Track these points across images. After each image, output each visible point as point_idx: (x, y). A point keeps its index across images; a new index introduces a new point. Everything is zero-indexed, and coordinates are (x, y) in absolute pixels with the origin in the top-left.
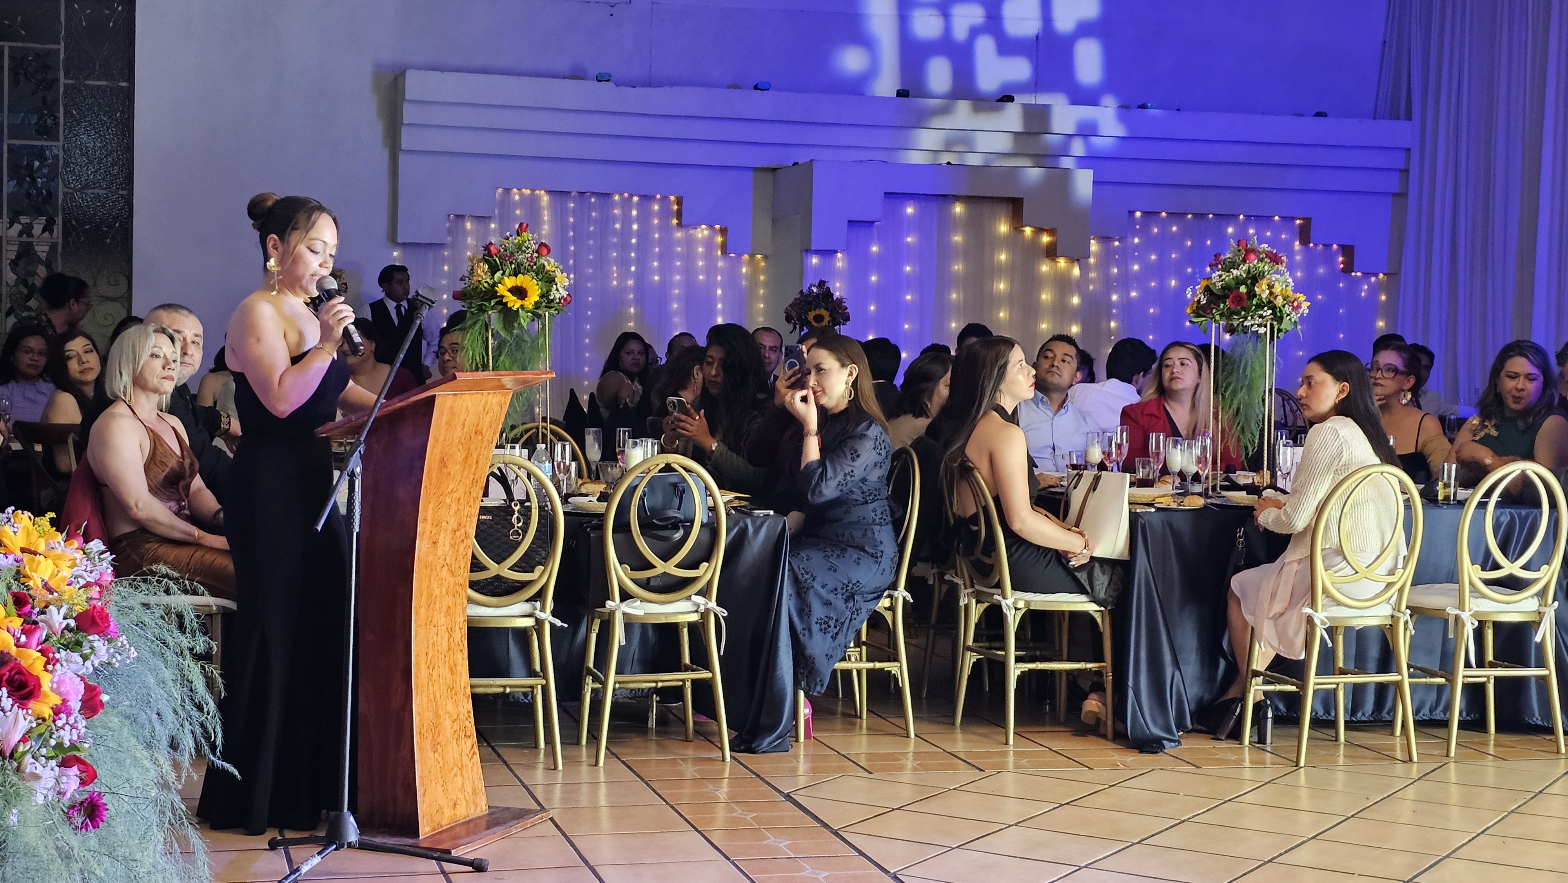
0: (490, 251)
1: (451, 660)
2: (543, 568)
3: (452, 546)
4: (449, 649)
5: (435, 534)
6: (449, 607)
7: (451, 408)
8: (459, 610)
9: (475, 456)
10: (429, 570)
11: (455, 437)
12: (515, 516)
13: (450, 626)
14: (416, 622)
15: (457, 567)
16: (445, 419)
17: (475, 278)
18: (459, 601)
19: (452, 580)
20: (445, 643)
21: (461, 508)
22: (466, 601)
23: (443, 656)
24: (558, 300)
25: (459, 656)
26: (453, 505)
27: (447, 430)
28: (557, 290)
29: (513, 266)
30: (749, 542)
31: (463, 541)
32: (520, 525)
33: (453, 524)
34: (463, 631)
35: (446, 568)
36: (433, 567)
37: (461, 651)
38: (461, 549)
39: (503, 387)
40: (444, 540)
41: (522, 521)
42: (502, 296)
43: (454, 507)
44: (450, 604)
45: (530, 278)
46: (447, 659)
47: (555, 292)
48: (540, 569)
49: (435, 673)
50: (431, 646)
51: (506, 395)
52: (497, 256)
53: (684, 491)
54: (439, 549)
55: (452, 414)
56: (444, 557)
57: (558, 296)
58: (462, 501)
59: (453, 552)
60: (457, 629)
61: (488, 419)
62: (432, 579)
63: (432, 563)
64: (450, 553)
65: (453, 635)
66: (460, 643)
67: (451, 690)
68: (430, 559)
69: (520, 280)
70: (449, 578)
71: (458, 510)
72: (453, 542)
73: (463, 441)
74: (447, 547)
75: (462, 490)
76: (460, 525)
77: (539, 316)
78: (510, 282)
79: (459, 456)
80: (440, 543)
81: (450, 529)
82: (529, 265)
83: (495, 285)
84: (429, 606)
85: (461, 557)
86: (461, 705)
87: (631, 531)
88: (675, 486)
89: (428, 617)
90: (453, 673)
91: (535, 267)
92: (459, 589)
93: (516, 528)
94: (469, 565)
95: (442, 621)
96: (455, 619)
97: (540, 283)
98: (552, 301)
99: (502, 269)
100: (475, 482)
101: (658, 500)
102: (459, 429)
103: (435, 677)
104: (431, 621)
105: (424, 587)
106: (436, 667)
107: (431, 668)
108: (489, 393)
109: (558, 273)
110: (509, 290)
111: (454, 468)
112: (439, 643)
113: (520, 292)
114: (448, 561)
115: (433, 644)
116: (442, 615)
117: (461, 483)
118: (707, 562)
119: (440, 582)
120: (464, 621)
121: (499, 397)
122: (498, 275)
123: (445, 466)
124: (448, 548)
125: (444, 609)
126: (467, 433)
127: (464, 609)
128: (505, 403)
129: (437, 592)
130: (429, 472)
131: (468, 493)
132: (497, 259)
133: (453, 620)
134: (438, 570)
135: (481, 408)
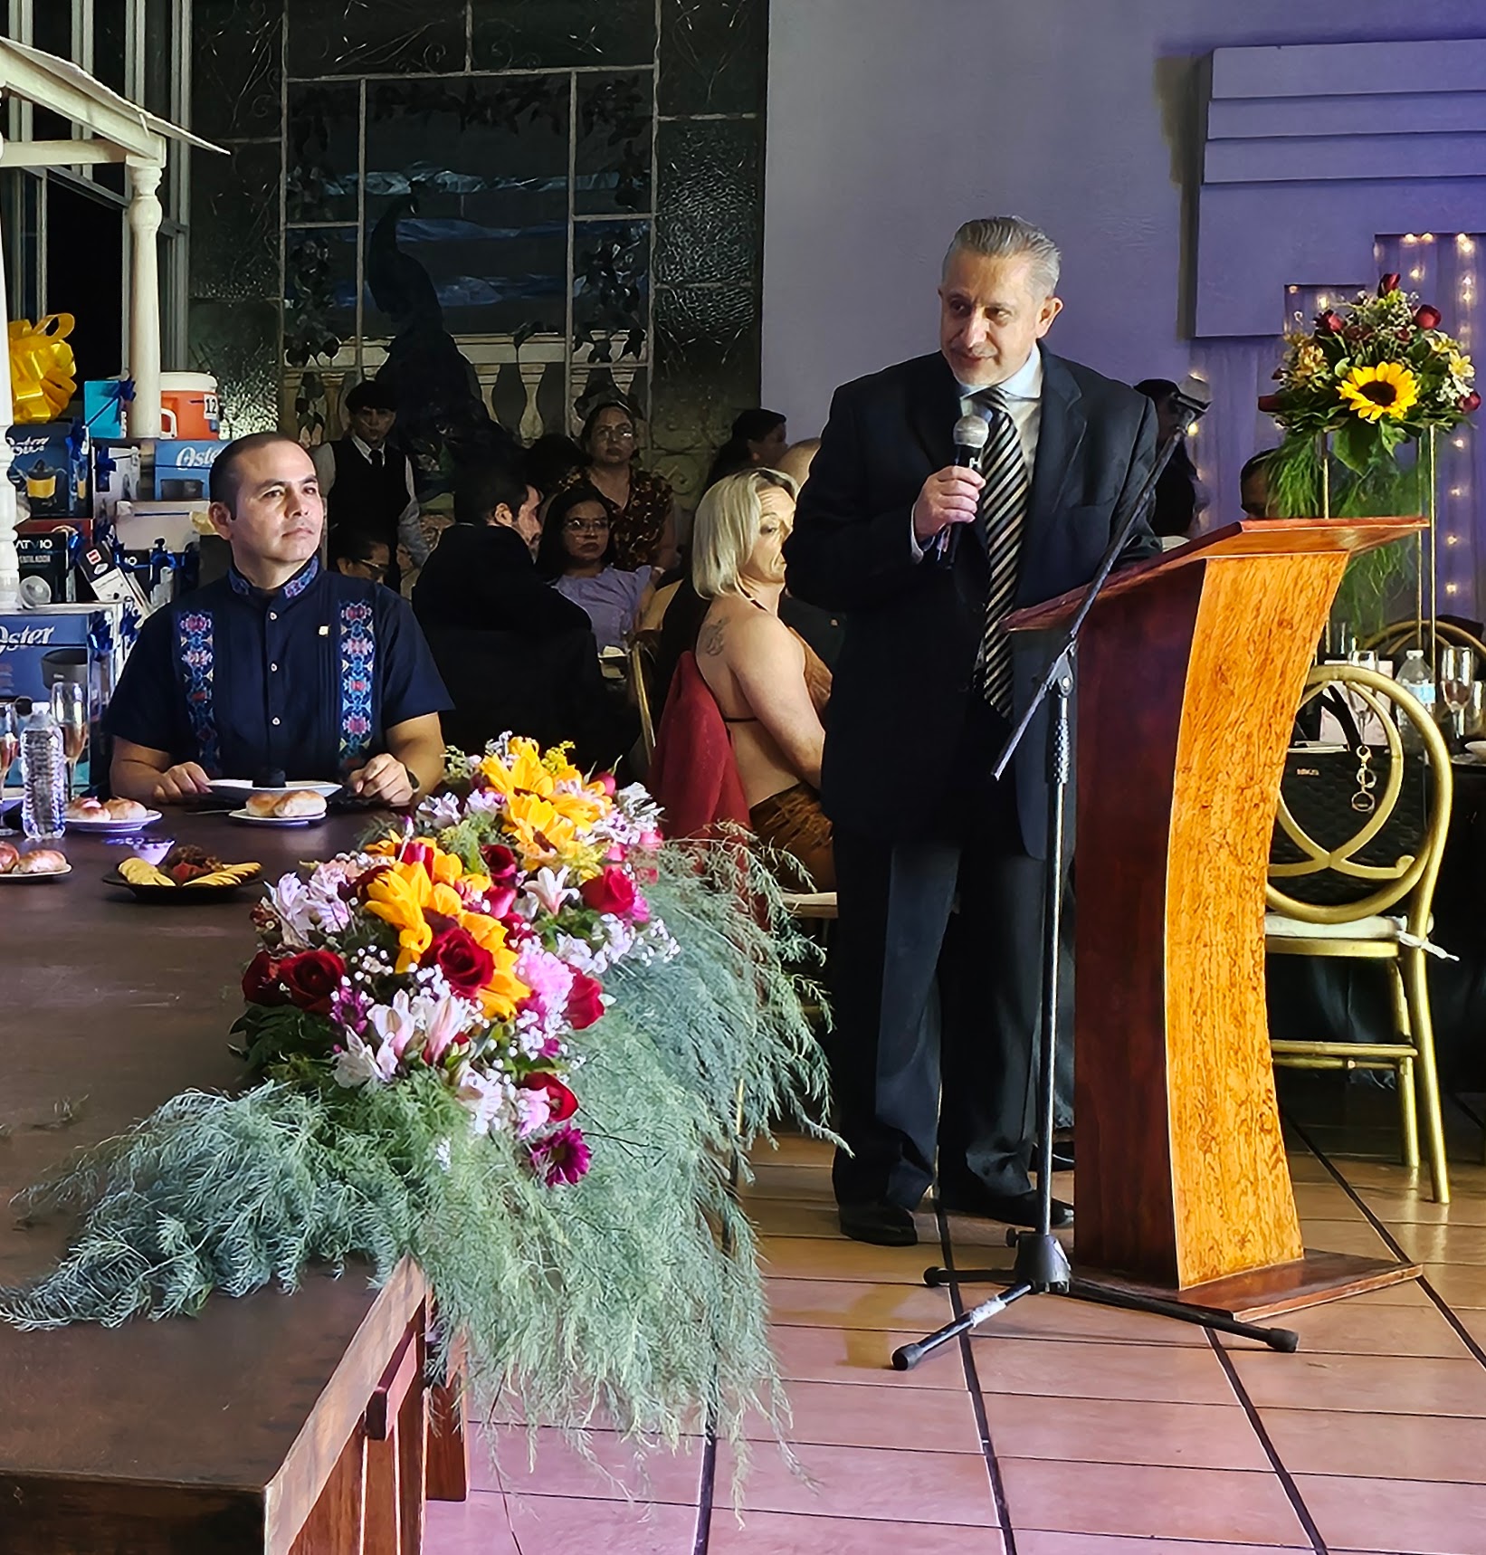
1: (1236, 1003)
2: (1412, 857)
3: (1238, 813)
4: (1233, 985)
5: (1205, 793)
6: (1232, 914)
7: (1235, 581)
8: (1250, 921)
9: (1279, 663)
10: (1194, 852)
11: (1242, 630)
12: (1362, 773)
13: (1234, 946)
14: (1170, 935)
15: (1246, 848)
16: (1222, 601)
18: (1250, 905)
19: (1239, 870)
20: (1224, 974)
21: (1254, 750)
22: (1263, 908)
23: (1221, 997)
25: (1251, 997)
26: (1237, 744)
27: (1227, 618)
29: (1371, 348)
31: (1256, 805)
32: (1371, 784)
33: (1239, 777)
34: (1257, 955)
35: (1224, 852)
36: (1203, 848)
37: (1255, 989)
38: (1254, 820)
39: (1330, 545)
40: (1223, 806)
41: (1375, 778)
43: (1241, 750)
44: (1234, 910)
45: (1401, 368)
46: (1228, 1001)
47: (1449, 389)
48: (1408, 859)
49: (1206, 1023)
50: (1198, 978)
51: (1335, 560)
54: (1213, 818)
55: (1237, 593)
56: (1221, 832)
58: (1254, 739)
59: (1239, 824)
60: (1248, 954)
61: (1303, 602)
62: (1201, 867)
63: (1200, 840)
64: (1233, 825)
65: (1239, 962)
66: (1252, 976)
67: (1236, 1053)
68: (1198, 833)
69: (1383, 372)
70: (1232, 865)
71: (1248, 753)
72: (1238, 807)
73: (1256, 638)
74: (1227, 817)
75: (1255, 720)
76: (1252, 779)
77: (1418, 432)
79: (1249, 663)
80: (1216, 808)
81: (1233, 785)
83: (1336, 382)
84: (1195, 911)
85: (1254, 833)
86: (1252, 1081)
89: (1192, 929)
90: (1239, 1025)
91: (1411, 348)
92: (1249, 886)
93: (1364, 791)
94: (1268, 846)
95: (1221, 936)
96: (1243, 935)
97: (1420, 374)
98: (1442, 403)
99: (1350, 355)
100: (1279, 707)
102: (1249, 616)
103: (1206, 1029)
104: (1198, 937)
105: (1187, 879)
106: (1209, 1013)
107: (1199, 1012)
108: (1305, 557)
110: (1362, 390)
111: (1241, 683)
112: (1214, 974)
114: (1229, 838)
115: (1203, 974)
116: (1219, 926)
117: (1252, 708)
119: (1214, 873)
120: (1260, 939)
121: (1324, 562)
122: (1342, 366)
123: (1224, 680)
124: (1229, 818)
125: (1223, 918)
126: (1263, 623)
127: (1259, 920)
128: (1335, 574)
129: (1210, 888)
130: (1193, 689)
131: (1266, 726)
133: (1239, 936)
134: (1211, 853)
135: (1290, 583)
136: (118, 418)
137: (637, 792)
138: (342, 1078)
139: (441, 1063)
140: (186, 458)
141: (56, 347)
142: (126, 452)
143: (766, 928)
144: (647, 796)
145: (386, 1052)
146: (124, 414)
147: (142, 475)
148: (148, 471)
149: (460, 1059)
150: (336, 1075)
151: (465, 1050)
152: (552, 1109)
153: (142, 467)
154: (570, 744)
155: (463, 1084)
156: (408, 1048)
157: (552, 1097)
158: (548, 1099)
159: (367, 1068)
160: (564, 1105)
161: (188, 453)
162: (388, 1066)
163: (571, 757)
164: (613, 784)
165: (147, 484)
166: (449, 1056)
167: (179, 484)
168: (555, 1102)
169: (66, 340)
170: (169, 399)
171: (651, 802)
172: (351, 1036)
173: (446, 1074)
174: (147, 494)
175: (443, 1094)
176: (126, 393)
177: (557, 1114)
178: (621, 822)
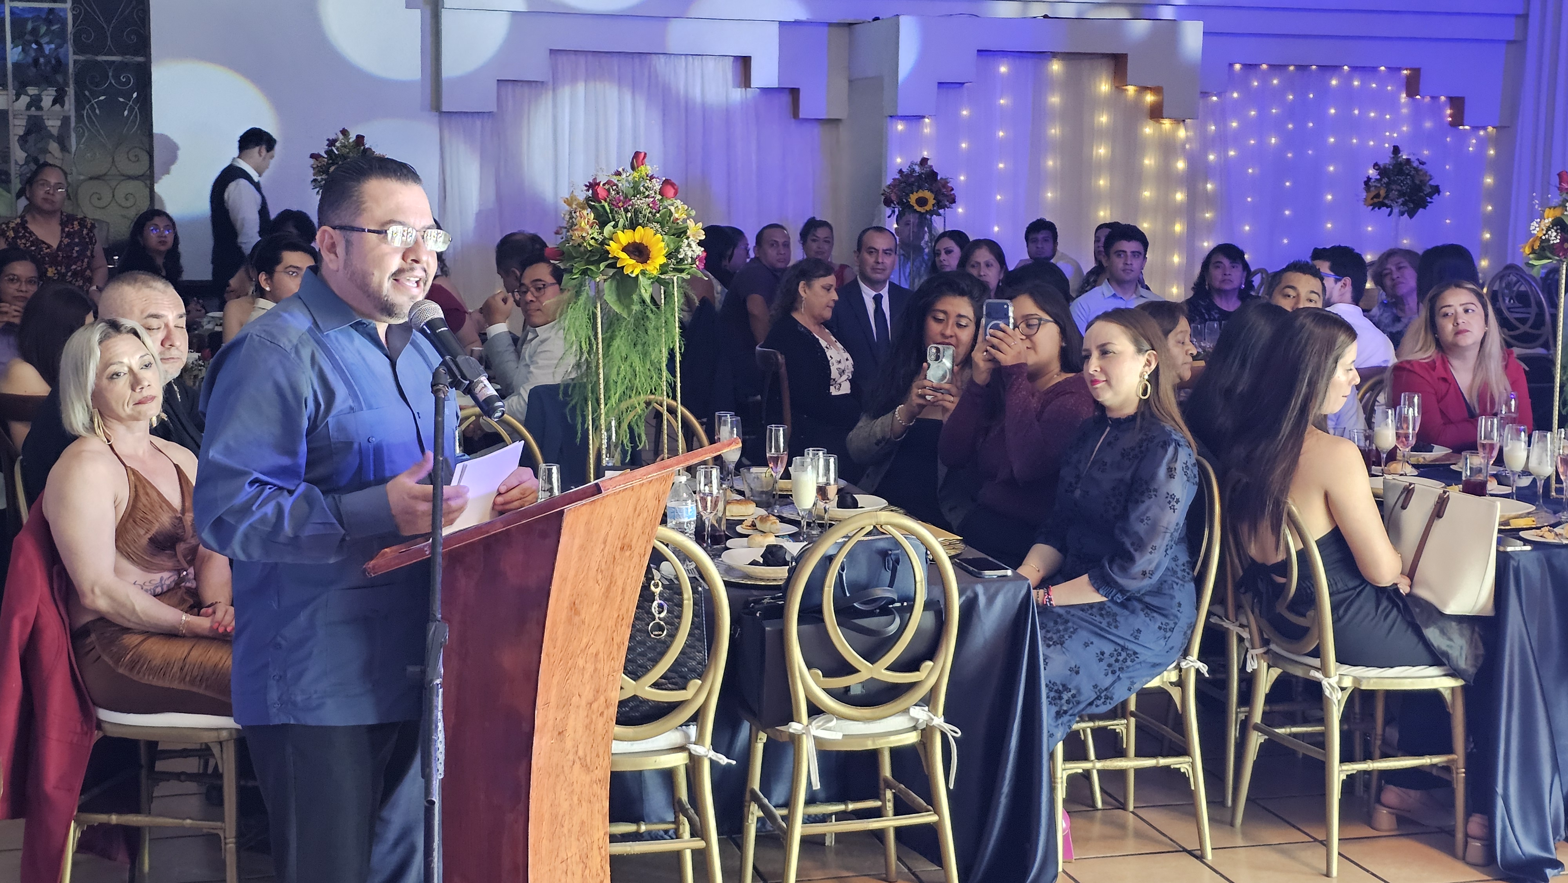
0: (595, 194)
2: (700, 682)
12: (655, 604)
17: (576, 233)
24: (690, 260)
28: (689, 245)
29: (629, 215)
30: (979, 618)
32: (663, 615)
41: (665, 606)
42: (617, 259)
45: (652, 232)
47: (687, 249)
48: (696, 684)
52: (605, 201)
53: (897, 561)
57: (690, 254)
69: (639, 235)
77: (666, 284)
78: (625, 237)
82: (650, 212)
83: (603, 243)
87: (822, 620)
88: (884, 554)
91: (658, 215)
93: (657, 620)
97: (666, 237)
98: (682, 260)
99: (614, 220)
101: (860, 573)
109: (690, 223)
110: (624, 250)
113: (639, 252)
118: (931, 660)
122: (608, 228)
132: (606, 205)
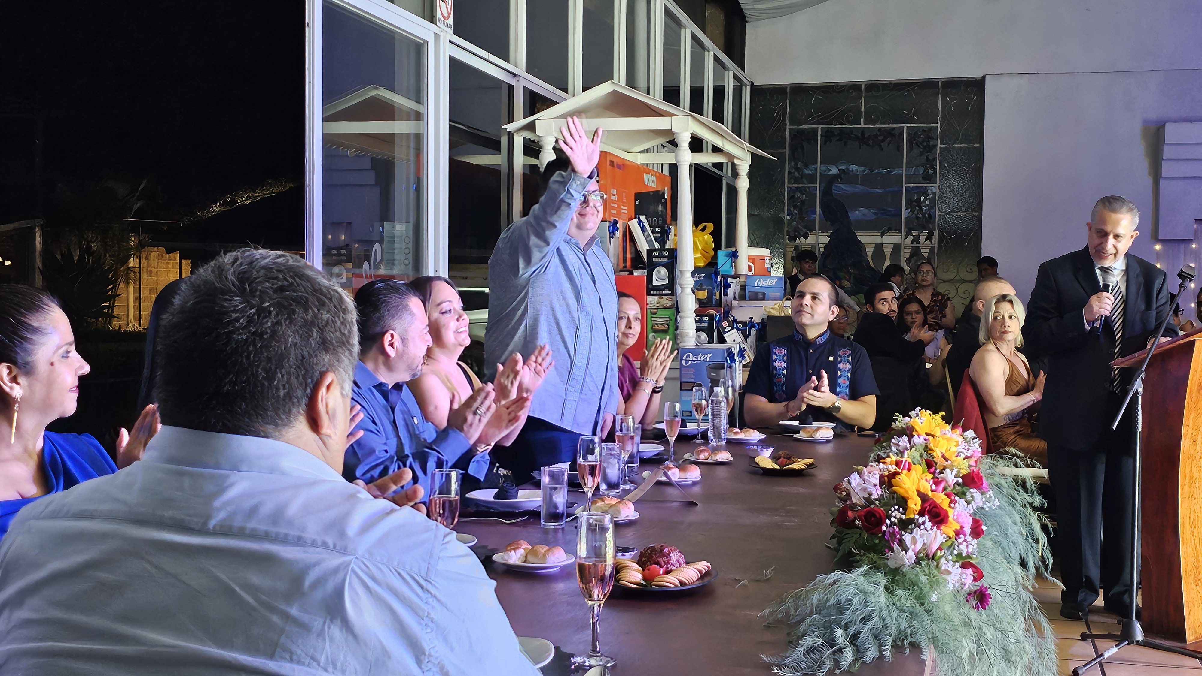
14: (1181, 494)
136: (731, 266)
137: (970, 434)
138: (891, 564)
139: (933, 558)
140: (759, 283)
141: (706, 237)
142: (734, 280)
143: (1027, 492)
144: (974, 435)
145: (911, 553)
146: (733, 264)
147: (741, 289)
148: (743, 288)
149: (941, 557)
150: (889, 563)
151: (942, 554)
152: (974, 577)
153: (741, 286)
154: (943, 413)
155: (943, 568)
156: (919, 553)
157: (974, 572)
158: (972, 573)
159: (903, 560)
160: (978, 576)
161: (760, 281)
162: (911, 559)
163: (943, 418)
164: (961, 430)
165: (743, 293)
166: (936, 556)
167: (756, 294)
168: (975, 575)
169: (710, 234)
170: (751, 259)
171: (976, 438)
172: (896, 546)
173: (935, 563)
174: (742, 297)
175: (936, 572)
176: (734, 255)
177: (975, 580)
178: (967, 447)
